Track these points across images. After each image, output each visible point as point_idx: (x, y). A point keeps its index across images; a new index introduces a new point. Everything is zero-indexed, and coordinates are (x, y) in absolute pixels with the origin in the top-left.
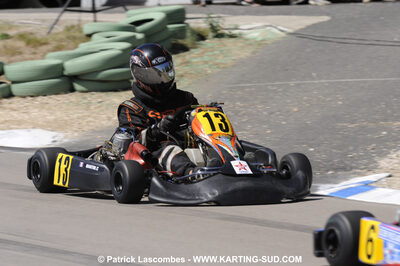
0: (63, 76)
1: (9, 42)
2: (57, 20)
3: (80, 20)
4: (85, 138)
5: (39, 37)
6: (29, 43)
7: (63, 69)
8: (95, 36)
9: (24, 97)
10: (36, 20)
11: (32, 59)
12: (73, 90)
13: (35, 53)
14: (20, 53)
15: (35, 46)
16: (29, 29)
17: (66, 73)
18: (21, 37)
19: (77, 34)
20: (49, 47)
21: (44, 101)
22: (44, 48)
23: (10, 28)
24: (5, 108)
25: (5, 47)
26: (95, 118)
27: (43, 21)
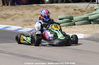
0: (88, 20)
1: (76, 11)
2: (88, 6)
3: (94, 6)
4: (92, 36)
5: (83, 10)
6: (81, 11)
7: (88, 18)
8: (97, 10)
9: (78, 25)
10: (83, 5)
11: (81, 16)
12: (91, 23)
13: (82, 14)
14: (78, 14)
15: (82, 12)
16: (81, 8)
17: (89, 19)
18: (79, 10)
19: (93, 9)
20: (86, 12)
21: (83, 26)
22: (85, 13)
23: (76, 8)
24: (73, 28)
25: (75, 12)
26: (95, 31)
27: (85, 6)
